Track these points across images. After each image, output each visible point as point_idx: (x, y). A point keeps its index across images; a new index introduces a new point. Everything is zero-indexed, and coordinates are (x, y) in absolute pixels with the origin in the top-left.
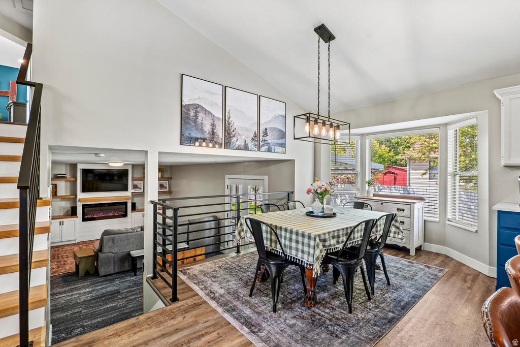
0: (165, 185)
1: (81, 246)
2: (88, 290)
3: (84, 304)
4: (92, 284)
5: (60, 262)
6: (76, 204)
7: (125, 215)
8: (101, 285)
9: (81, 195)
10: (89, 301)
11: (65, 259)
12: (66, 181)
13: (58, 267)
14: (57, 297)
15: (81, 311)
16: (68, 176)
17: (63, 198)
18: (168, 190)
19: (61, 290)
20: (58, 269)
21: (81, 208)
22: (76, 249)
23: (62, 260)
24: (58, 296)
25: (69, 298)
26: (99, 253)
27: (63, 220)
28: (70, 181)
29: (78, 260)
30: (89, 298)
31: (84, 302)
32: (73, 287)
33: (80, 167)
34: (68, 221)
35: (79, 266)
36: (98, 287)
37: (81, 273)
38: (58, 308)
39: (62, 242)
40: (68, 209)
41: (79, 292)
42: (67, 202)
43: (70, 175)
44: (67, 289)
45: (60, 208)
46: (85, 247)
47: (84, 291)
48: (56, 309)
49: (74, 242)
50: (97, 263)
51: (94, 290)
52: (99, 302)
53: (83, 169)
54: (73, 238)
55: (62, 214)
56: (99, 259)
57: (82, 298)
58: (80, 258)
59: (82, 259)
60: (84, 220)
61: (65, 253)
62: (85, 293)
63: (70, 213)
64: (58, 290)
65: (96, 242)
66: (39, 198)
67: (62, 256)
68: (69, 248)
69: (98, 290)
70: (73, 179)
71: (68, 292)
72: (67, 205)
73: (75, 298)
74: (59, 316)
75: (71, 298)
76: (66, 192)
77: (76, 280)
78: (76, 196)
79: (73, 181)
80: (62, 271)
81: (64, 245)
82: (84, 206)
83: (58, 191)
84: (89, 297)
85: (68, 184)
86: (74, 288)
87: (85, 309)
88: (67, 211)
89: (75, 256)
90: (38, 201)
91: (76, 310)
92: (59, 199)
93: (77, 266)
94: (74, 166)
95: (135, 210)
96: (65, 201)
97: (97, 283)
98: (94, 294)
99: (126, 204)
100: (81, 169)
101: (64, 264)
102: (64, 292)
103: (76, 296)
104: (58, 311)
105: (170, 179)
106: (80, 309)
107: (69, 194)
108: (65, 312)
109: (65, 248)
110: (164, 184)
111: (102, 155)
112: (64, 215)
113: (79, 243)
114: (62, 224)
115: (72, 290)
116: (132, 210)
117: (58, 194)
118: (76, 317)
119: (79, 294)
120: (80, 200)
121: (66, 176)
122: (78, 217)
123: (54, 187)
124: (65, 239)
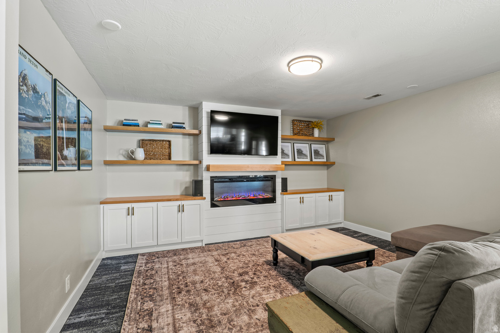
0: (321, 153)
6: (201, 175)
7: (272, 200)
9: (208, 159)
12: (185, 135)
16: (188, 126)
17: (181, 165)
18: (325, 160)
21: (209, 182)
27: (183, 202)
28: (190, 135)
33: (207, 107)
34: (191, 204)
39: (182, 243)
40: (188, 185)
42: (185, 173)
43: (191, 123)
45: (176, 182)
49: (199, 244)
53: (211, 112)
54: (198, 237)
60: (213, 205)
63: (191, 191)
70: (195, 131)
72: (185, 177)
76: (184, 153)
78: (201, 161)
79: (196, 134)
82: (213, 180)
83: (172, 151)
85: (188, 139)
88: (186, 188)
92: (174, 167)
95: (287, 191)
96: (183, 170)
99: (272, 179)
105: (327, 141)
107: (188, 158)
110: (320, 150)
112: (182, 195)
114: (181, 209)
116: (283, 191)
117: (173, 158)
120: (208, 168)
121: (184, 126)
122: (205, 198)
123: (167, 146)
124: (187, 238)
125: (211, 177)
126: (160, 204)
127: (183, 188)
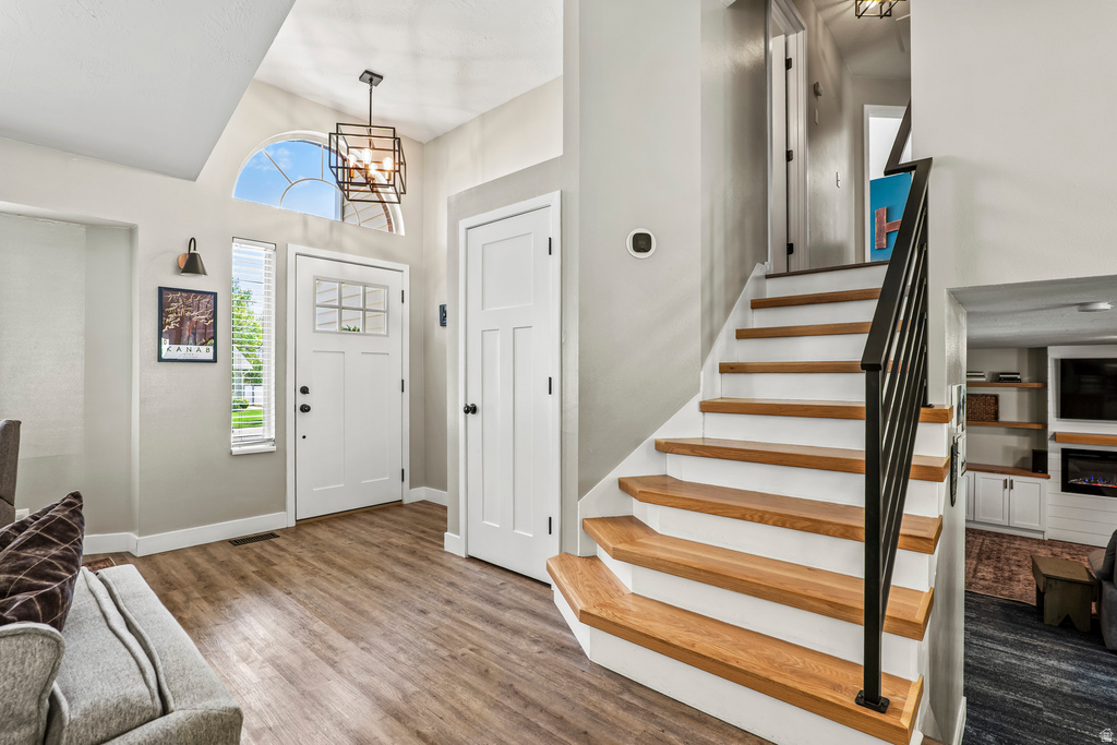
1: (1057, 550)
2: (1064, 666)
3: (1052, 697)
4: (1078, 657)
5: (1002, 570)
6: (1046, 445)
8: (1108, 674)
9: (1056, 425)
10: (1064, 695)
11: (1014, 568)
12: (1021, 389)
13: (996, 580)
14: (987, 644)
15: (1040, 710)
16: (1026, 379)
17: (1013, 428)
19: (997, 633)
20: (995, 585)
21: (1059, 456)
22: (1043, 552)
23: (1006, 567)
24: (990, 645)
25: (1014, 661)
26: (1105, 583)
27: (1012, 477)
28: (1030, 389)
29: (1042, 579)
30: (1066, 689)
31: (1053, 691)
32: (1026, 640)
33: (1055, 354)
34: (1025, 485)
35: (1046, 596)
36: (1098, 676)
37: (1050, 615)
38: (986, 671)
39: (1009, 527)
40: (1025, 455)
41: (1041, 659)
42: (1022, 438)
43: (1030, 374)
44: (1011, 637)
45: (1007, 450)
46: (1068, 557)
47: (1054, 663)
48: (982, 669)
49: (1040, 537)
50: (1099, 608)
51: (1084, 677)
52: (1096, 714)
53: (1062, 360)
54: (1036, 526)
55: (1011, 464)
56: (1104, 599)
57: (1048, 680)
58: (1048, 577)
59: (1052, 582)
60: (1067, 487)
61: (1014, 554)
62: (1058, 670)
63: (1030, 465)
64: (991, 632)
65: (1095, 552)
66: (926, 405)
67: (1008, 559)
68: (1025, 546)
69: (1096, 682)
70: (1035, 385)
71: (1011, 646)
72: (1021, 444)
73: (1030, 669)
74: (985, 688)
75: (1018, 663)
76: (1020, 413)
77: (1037, 628)
78: (1045, 426)
79: (1038, 389)
80: (1003, 592)
81: (1015, 537)
82: (1066, 453)
83: (1000, 409)
84: (1068, 686)
85: (1026, 395)
86: (1028, 643)
87: (1053, 711)
88: (1023, 459)
89: (1035, 570)
90: (922, 410)
91: (1029, 701)
92: (1002, 430)
93: (1040, 595)
94: (1037, 353)
96: (1019, 435)
97: (1095, 662)
98: (1082, 686)
100: (1056, 360)
101: (1010, 579)
102: (1004, 642)
103: (1031, 665)
104: (985, 677)
106: (1040, 705)
107: (1026, 420)
108: (1001, 688)
109: (1017, 544)
111: (1104, 306)
112: (1016, 467)
113: (1052, 543)
114: (1008, 485)
115: (1022, 646)
117: (1002, 418)
118: (1027, 715)
119: (1039, 663)
120: (1055, 437)
121: (1019, 377)
122: (1049, 477)
123: (993, 401)
124: (1017, 522)
125: (1063, 449)
126: (978, 474)
127: (1019, 457)
